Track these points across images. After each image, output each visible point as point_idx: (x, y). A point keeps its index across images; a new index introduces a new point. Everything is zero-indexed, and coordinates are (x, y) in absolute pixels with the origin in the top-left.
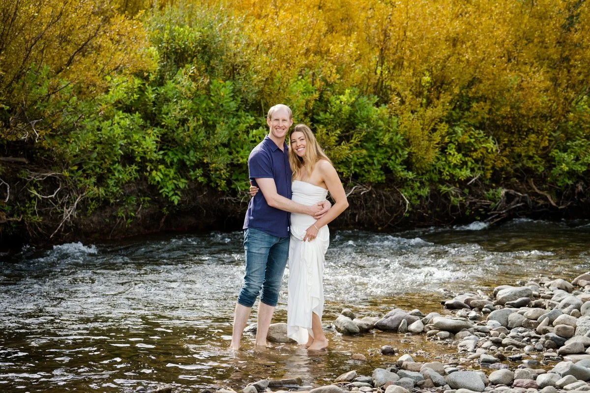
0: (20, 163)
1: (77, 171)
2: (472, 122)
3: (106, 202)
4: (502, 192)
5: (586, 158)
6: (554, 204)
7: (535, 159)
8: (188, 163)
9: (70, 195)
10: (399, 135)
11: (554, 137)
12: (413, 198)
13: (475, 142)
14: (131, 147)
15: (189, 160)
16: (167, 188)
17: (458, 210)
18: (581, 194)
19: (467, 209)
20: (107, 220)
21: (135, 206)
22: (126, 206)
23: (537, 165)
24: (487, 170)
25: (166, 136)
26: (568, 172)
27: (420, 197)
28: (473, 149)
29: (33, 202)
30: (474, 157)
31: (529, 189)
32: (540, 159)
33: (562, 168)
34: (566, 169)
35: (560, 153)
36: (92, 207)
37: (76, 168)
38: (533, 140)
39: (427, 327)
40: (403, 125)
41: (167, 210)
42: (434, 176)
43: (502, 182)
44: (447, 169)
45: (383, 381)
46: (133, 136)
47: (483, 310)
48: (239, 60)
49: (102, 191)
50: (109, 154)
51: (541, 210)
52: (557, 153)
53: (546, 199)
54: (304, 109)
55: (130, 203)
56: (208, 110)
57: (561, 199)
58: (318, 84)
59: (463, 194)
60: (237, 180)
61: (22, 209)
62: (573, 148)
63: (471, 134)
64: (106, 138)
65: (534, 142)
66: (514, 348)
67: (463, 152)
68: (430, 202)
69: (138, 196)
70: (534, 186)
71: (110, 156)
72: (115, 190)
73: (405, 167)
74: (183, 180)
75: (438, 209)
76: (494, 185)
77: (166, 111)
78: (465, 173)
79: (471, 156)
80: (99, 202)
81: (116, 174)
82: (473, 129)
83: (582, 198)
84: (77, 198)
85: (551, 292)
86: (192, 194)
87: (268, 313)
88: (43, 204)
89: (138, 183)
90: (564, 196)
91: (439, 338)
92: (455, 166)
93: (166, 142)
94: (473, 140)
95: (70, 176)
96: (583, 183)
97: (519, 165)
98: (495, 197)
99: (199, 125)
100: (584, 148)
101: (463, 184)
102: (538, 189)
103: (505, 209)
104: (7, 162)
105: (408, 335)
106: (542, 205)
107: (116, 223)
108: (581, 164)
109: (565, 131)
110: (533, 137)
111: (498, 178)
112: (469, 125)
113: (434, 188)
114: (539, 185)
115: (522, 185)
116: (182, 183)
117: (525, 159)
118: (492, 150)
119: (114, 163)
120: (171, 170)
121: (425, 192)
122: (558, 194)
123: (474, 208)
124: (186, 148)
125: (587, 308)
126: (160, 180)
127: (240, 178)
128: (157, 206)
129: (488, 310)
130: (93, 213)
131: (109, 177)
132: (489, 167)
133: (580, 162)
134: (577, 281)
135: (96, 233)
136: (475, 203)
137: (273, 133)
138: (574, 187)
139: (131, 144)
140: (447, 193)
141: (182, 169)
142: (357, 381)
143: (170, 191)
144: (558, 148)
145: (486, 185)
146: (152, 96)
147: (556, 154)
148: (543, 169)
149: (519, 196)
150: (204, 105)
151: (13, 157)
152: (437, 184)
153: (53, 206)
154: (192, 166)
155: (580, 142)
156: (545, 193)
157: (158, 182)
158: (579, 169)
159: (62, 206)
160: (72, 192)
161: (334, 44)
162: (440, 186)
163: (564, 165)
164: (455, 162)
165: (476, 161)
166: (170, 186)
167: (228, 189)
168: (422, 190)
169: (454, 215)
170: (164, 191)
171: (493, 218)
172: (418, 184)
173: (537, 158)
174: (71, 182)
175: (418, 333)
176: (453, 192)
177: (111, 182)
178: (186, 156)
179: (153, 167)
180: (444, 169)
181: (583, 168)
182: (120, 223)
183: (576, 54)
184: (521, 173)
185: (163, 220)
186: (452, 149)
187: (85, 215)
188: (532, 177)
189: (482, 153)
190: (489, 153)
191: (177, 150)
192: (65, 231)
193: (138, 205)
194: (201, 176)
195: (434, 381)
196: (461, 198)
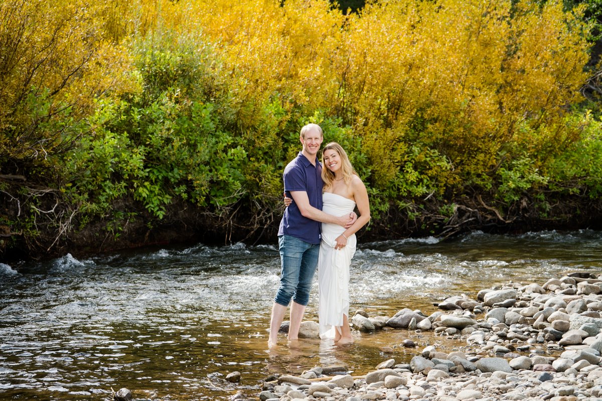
0: (18, 180)
1: (72, 187)
2: (427, 141)
3: (97, 217)
4: (455, 207)
5: (530, 177)
6: (502, 219)
7: (484, 177)
8: (172, 180)
9: (66, 211)
10: (363, 155)
11: (501, 157)
12: (374, 213)
13: (430, 161)
14: (120, 165)
15: (173, 177)
16: (153, 204)
17: (415, 225)
18: (525, 210)
19: (422, 223)
20: (97, 234)
21: (122, 221)
22: (115, 221)
23: (485, 183)
24: (441, 187)
25: (150, 155)
26: (514, 189)
27: (380, 212)
28: (428, 167)
29: (32, 217)
30: (430, 175)
31: (478, 205)
32: (487, 177)
33: (509, 185)
34: (513, 186)
35: (506, 172)
36: (84, 222)
37: (70, 185)
38: (481, 159)
39: (435, 325)
40: (366, 145)
41: (152, 224)
42: (393, 192)
43: (453, 198)
44: (404, 186)
45: (422, 368)
46: (121, 154)
47: (475, 310)
48: (216, 83)
49: (94, 206)
50: (100, 171)
51: (490, 224)
52: (504, 171)
53: (493, 214)
54: (277, 130)
55: (119, 218)
56: (190, 130)
57: (507, 214)
58: (288, 106)
59: (419, 210)
60: (215, 196)
61: (22, 224)
62: (518, 167)
63: (427, 153)
64: (99, 156)
65: (482, 161)
66: (519, 341)
67: (419, 170)
68: (389, 217)
69: (125, 211)
70: (483, 203)
71: (101, 173)
72: (106, 205)
73: (368, 184)
74: (167, 196)
75: (396, 224)
76: (446, 201)
77: (152, 131)
78: (420, 190)
79: (426, 174)
80: (90, 217)
81: (107, 190)
82: (429, 149)
83: (526, 213)
84: (72, 213)
85: (528, 295)
86: (173, 209)
87: (300, 311)
88: (41, 218)
89: (125, 199)
90: (510, 211)
91: (447, 333)
92: (412, 183)
93: (150, 161)
94: (428, 159)
95: (66, 193)
96: (527, 199)
97: (469, 183)
98: (449, 212)
99: (184, 145)
100: (528, 167)
101: (419, 200)
102: (487, 205)
103: (458, 223)
104: (6, 179)
105: (418, 332)
106: (490, 220)
107: (105, 237)
108: (527, 182)
109: (510, 151)
110: (481, 157)
111: (450, 195)
112: (425, 145)
113: (392, 204)
114: (487, 201)
115: (471, 201)
116: (167, 199)
117: (474, 176)
118: (446, 168)
119: (105, 180)
120: (156, 187)
121: (385, 207)
122: (505, 210)
123: (428, 222)
124: (170, 166)
125: (573, 307)
126: (146, 196)
127: (218, 194)
128: (142, 221)
129: (479, 310)
130: (85, 228)
131: (100, 194)
132: (442, 184)
133: (525, 179)
134: (547, 286)
135: (87, 246)
136: (430, 218)
137: (306, 150)
138: (519, 203)
139: (120, 162)
140: (405, 208)
141: (167, 185)
142: (396, 368)
143: (155, 207)
144: (504, 166)
145: (439, 201)
146: (137, 117)
147: (503, 173)
148: (491, 186)
149: (469, 211)
150: (186, 126)
151: (13, 174)
152: (395, 200)
153: (50, 221)
154: (175, 183)
155: (524, 161)
156: (493, 209)
157: (144, 198)
158: (525, 186)
159: (58, 221)
160: (68, 207)
161: (302, 68)
162: (398, 202)
163: (511, 182)
164: (412, 179)
165: (431, 178)
166: (156, 202)
167: (207, 205)
168: (382, 206)
169: (411, 229)
170: (150, 207)
171: (448, 232)
172: (379, 200)
173: (485, 176)
174: (66, 198)
175: (427, 330)
176: (411, 208)
177: (102, 199)
178: (170, 174)
179: (139, 184)
180: (402, 186)
181: (528, 185)
182: (109, 237)
183: (520, 79)
184: (471, 190)
185: (147, 234)
186: (409, 168)
187: (78, 229)
188: (480, 194)
189: (436, 171)
190: (443, 171)
191: (161, 168)
192: (60, 245)
193: (126, 220)
194: (185, 193)
195: (465, 367)
196: (417, 214)
